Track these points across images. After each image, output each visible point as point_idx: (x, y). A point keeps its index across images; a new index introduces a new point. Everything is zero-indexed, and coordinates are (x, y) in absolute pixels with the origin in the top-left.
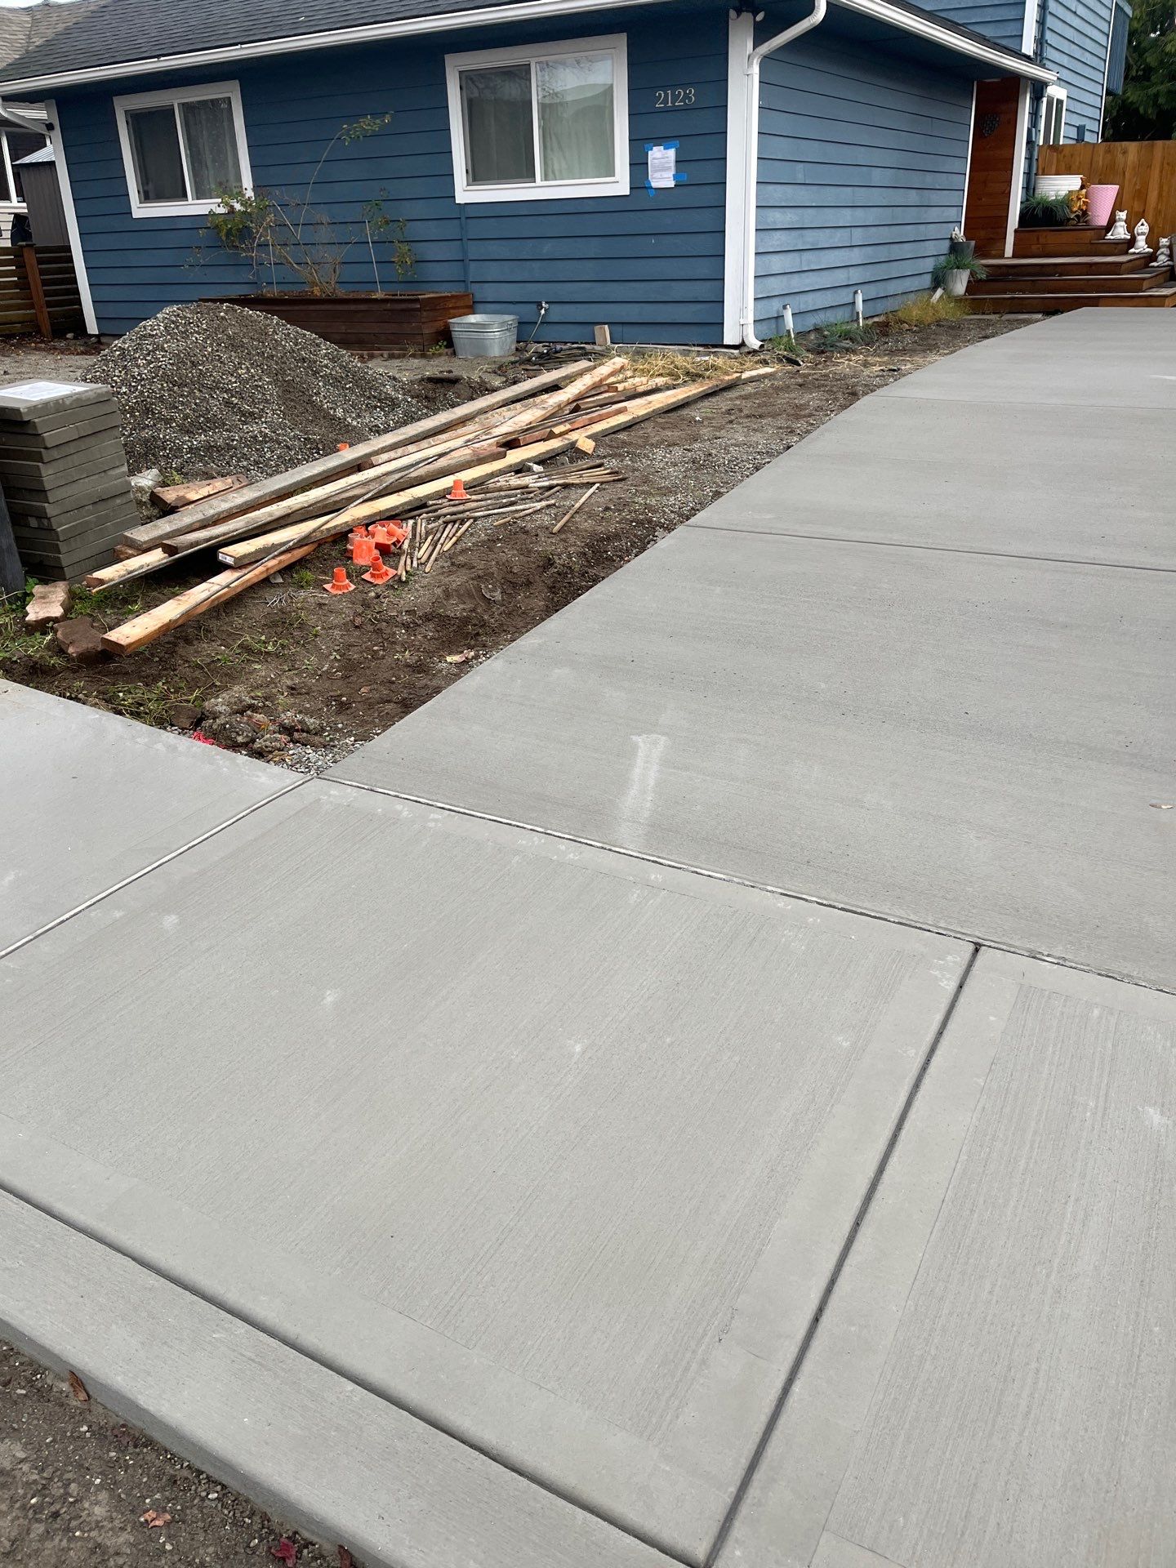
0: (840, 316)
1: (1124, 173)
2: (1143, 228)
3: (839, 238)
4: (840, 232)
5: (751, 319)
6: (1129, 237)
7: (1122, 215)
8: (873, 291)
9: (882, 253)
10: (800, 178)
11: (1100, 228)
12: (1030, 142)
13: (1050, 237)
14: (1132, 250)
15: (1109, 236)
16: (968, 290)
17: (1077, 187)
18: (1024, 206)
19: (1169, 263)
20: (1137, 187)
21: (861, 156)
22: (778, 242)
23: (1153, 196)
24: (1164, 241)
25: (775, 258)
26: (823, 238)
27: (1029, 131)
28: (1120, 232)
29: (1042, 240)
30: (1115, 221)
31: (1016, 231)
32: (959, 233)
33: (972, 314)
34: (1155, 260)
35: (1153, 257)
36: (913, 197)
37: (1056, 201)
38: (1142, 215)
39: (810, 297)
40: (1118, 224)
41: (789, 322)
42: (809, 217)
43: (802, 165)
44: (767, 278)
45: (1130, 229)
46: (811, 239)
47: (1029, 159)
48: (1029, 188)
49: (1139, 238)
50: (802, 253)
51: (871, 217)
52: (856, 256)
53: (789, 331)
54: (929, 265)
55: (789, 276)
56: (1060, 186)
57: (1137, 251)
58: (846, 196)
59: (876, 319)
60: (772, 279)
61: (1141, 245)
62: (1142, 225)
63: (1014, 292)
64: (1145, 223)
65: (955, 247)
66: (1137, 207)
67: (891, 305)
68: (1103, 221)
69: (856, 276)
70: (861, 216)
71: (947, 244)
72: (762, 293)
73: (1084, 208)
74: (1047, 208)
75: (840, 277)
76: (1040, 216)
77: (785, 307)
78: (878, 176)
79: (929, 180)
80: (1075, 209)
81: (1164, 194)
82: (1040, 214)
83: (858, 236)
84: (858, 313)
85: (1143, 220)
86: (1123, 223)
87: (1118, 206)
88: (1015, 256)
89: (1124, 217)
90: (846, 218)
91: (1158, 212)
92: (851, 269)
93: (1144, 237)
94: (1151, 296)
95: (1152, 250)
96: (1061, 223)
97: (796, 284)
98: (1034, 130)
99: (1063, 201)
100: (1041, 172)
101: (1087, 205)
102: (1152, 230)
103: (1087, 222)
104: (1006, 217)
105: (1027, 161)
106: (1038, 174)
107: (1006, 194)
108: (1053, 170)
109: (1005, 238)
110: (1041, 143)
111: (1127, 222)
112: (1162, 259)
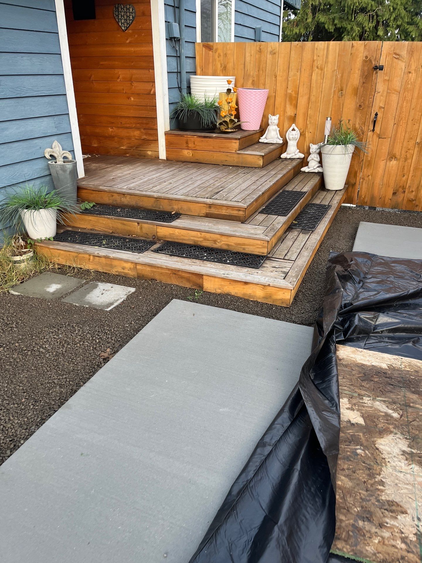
1: (275, 78)
6: (281, 142)
11: (255, 133)
12: (171, 39)
17: (225, 91)
18: (173, 107)
19: (320, 170)
23: (302, 101)
24: (314, 148)
27: (169, 26)
31: (166, 134)
35: (304, 162)
37: (206, 104)
38: (293, 119)
40: (270, 128)
45: (283, 135)
47: (177, 56)
48: (183, 88)
56: (210, 88)
62: (293, 130)
64: (296, 128)
66: (290, 111)
68: (254, 125)
73: (233, 113)
74: (193, 112)
76: (190, 120)
80: (223, 114)
81: (313, 99)
82: (187, 118)
87: (269, 110)
88: (167, 160)
89: (276, 122)
91: (309, 118)
96: (212, 128)
98: (176, 26)
99: (212, 105)
100: (199, 71)
101: (237, 110)
102: (302, 134)
103: (239, 128)
104: (154, 119)
105: (174, 61)
106: (195, 73)
107: (152, 96)
108: (210, 71)
109: (157, 140)
110: (199, 40)
111: (278, 125)
112: (313, 166)
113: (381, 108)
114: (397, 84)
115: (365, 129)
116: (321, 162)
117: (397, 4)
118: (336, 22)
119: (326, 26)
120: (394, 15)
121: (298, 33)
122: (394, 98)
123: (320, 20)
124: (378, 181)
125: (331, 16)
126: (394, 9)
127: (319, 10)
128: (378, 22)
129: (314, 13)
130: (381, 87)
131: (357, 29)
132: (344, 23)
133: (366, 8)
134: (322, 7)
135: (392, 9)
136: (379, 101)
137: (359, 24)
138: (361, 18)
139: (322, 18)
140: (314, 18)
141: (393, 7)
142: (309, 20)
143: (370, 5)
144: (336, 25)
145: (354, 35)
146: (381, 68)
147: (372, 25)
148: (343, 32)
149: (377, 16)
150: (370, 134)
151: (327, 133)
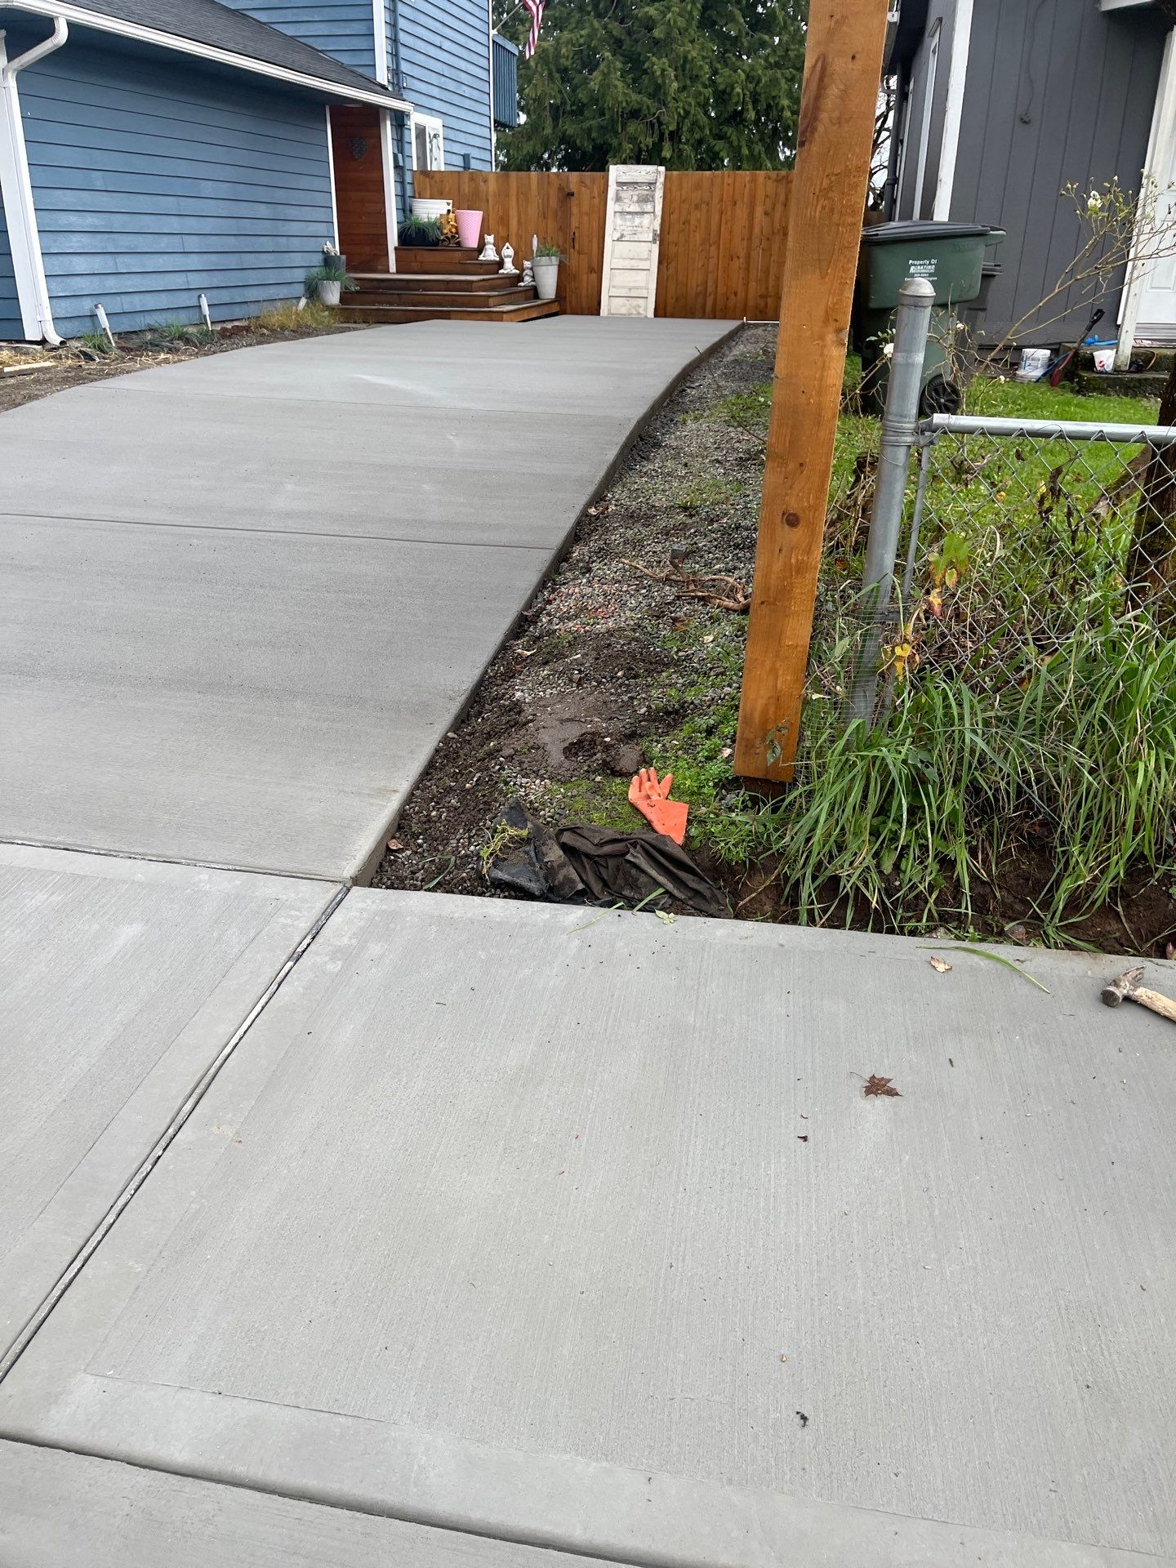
0: (183, 317)
1: (488, 201)
2: (508, 251)
3: (163, 243)
4: (165, 239)
5: (48, 316)
6: (498, 259)
7: (490, 239)
8: (225, 296)
9: (232, 261)
10: (99, 185)
11: (472, 250)
12: (397, 167)
13: (426, 256)
14: (501, 271)
15: (481, 257)
16: (342, 300)
17: (445, 212)
18: (401, 225)
19: (533, 283)
20: (500, 214)
21: (182, 168)
22: (80, 245)
23: (514, 223)
24: (527, 264)
25: (75, 259)
26: (142, 243)
27: (395, 157)
28: (490, 254)
29: (419, 258)
30: (485, 245)
31: (396, 249)
32: (334, 248)
33: (345, 322)
34: (523, 281)
35: (520, 278)
36: (262, 211)
37: (429, 223)
38: (506, 238)
39: (136, 298)
40: (487, 247)
41: (104, 322)
42: (118, 222)
43: (100, 173)
44: (70, 277)
45: (498, 252)
46: (125, 243)
47: (401, 182)
48: (406, 210)
49: (506, 260)
50: (116, 256)
51: (208, 226)
52: (194, 262)
53: (105, 329)
54: (300, 275)
55: (103, 277)
56: (431, 210)
57: (505, 272)
58: (168, 204)
59: (236, 323)
60: (78, 279)
61: (509, 268)
62: (508, 248)
63: (381, 303)
64: (510, 247)
65: (328, 260)
66: (503, 233)
67: (253, 310)
68: (472, 242)
69: (196, 281)
70: (192, 225)
71: (320, 257)
72: (61, 291)
73: (454, 230)
74: (419, 230)
75: (178, 281)
76: (416, 237)
77: (96, 306)
78: (207, 188)
79: (280, 195)
80: (445, 231)
81: (523, 221)
82: (414, 235)
83: (193, 243)
84: (205, 316)
85: (507, 244)
86: (492, 246)
87: (484, 230)
88: (398, 272)
89: (492, 241)
90: (174, 224)
91: (519, 237)
92: (189, 274)
93: (511, 259)
94: (490, 312)
95: (518, 272)
96: (436, 244)
97: (112, 284)
98: (400, 155)
99: (435, 224)
100: (417, 196)
101: (456, 228)
102: (516, 253)
103: (459, 244)
104: (385, 235)
105: (399, 185)
106: (414, 197)
107: (382, 214)
108: (428, 194)
109: (387, 255)
110: (415, 168)
111: (494, 245)
112: (527, 279)
113: (576, 228)
114: (585, 208)
115: (568, 247)
116: (533, 277)
117: (690, 105)
118: (594, 135)
119: (578, 142)
120: (687, 123)
121: (531, 152)
122: (585, 218)
123: (568, 132)
124: (584, 293)
125: (586, 125)
126: (687, 113)
127: (564, 113)
128: (662, 135)
129: (555, 119)
130: (575, 210)
131: (628, 147)
132: (607, 136)
133: (640, 110)
134: (568, 108)
135: (682, 112)
136: (574, 223)
137: (633, 139)
138: (633, 127)
139: (570, 128)
140: (555, 126)
141: (684, 109)
142: (548, 131)
143: (645, 108)
144: (594, 140)
145: (624, 156)
146: (572, 194)
147: (649, 141)
148: (608, 152)
149: (660, 124)
150: (572, 250)
151: (535, 248)
